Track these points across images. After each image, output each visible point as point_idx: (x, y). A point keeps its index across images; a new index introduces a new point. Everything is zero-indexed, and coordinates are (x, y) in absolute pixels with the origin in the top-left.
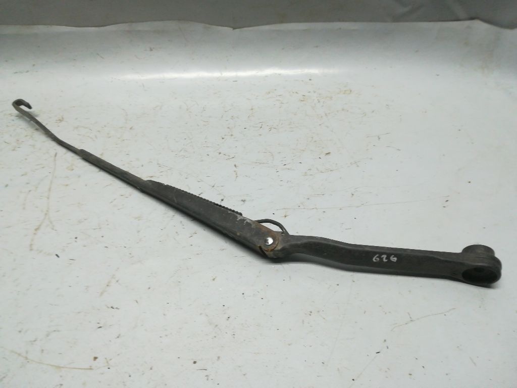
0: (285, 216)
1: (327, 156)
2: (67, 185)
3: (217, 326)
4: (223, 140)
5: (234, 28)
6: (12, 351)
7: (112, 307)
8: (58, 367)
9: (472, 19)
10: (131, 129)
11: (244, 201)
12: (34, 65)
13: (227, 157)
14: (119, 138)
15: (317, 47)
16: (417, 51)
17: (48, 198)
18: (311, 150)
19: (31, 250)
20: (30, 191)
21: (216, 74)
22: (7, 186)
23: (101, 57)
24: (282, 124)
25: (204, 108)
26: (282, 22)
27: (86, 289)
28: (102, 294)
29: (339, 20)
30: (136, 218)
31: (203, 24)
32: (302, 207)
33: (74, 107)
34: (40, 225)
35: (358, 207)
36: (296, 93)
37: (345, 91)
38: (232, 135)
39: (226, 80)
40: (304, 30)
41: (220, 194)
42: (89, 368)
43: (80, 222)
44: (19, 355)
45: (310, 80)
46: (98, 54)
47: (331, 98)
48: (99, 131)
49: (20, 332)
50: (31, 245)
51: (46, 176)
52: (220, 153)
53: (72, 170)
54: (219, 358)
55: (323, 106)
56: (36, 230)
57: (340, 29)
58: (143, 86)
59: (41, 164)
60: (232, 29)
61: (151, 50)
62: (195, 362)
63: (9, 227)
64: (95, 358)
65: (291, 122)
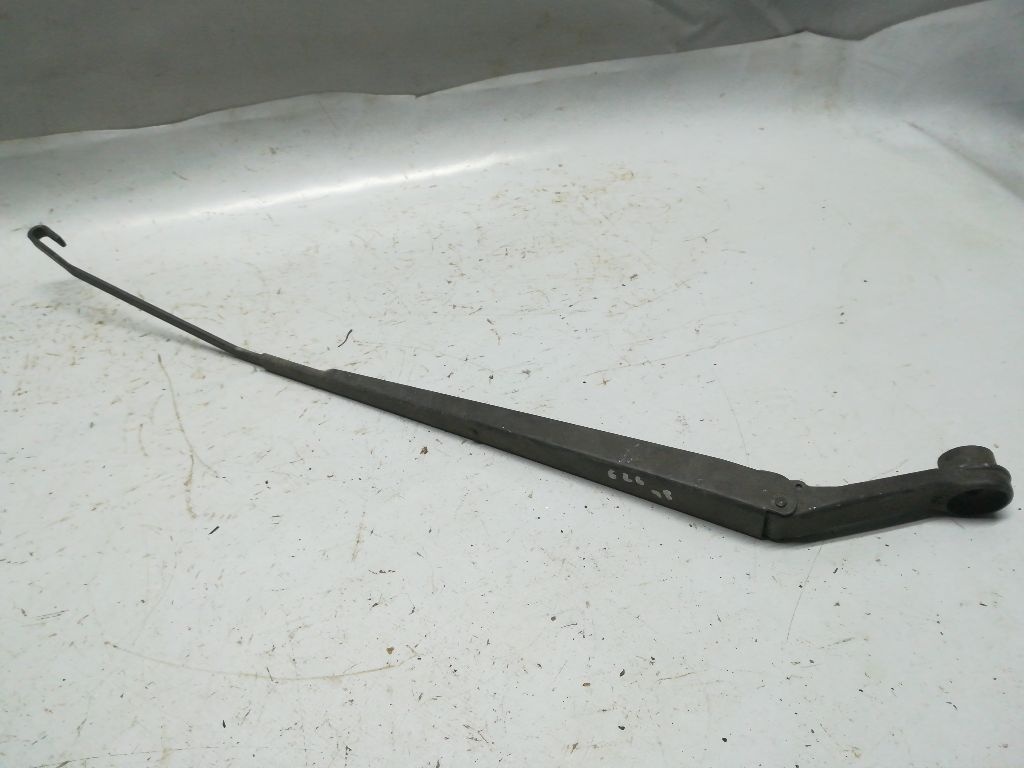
0: (605, 382)
1: (635, 280)
2: (207, 404)
3: (564, 560)
4: (451, 284)
5: (418, 95)
6: (240, 675)
7: (381, 572)
8: (333, 678)
9: (798, 31)
10: (279, 293)
11: (528, 372)
12: (52, 210)
13: (469, 311)
14: (264, 312)
15: (561, 109)
16: (722, 95)
17: (183, 431)
18: (605, 276)
19: (194, 517)
20: (141, 425)
21: (398, 178)
22: (92, 425)
23: (181, 178)
24: (539, 244)
25: (394, 239)
26: (497, 74)
27: (324, 554)
28: (354, 556)
29: (593, 59)
30: (357, 432)
31: (363, 95)
32: (625, 363)
33: (152, 274)
34: (191, 476)
35: (713, 347)
36: (544, 190)
37: (624, 175)
38: (463, 275)
39: (418, 186)
40: (537, 84)
41: (483, 369)
42: (386, 665)
43: (260, 456)
44: (256, 676)
45: (560, 166)
46: (174, 173)
47: (604, 190)
48: (222, 307)
49: (240, 642)
50: (190, 510)
51: (161, 396)
52: (454, 306)
53: (204, 377)
54: (587, 603)
55: (595, 205)
56: (186, 484)
57: (596, 73)
58: (270, 218)
59: (139, 379)
60: (413, 97)
61: (274, 152)
62: (553, 619)
63: (134, 489)
64: (390, 650)
65: (553, 238)
